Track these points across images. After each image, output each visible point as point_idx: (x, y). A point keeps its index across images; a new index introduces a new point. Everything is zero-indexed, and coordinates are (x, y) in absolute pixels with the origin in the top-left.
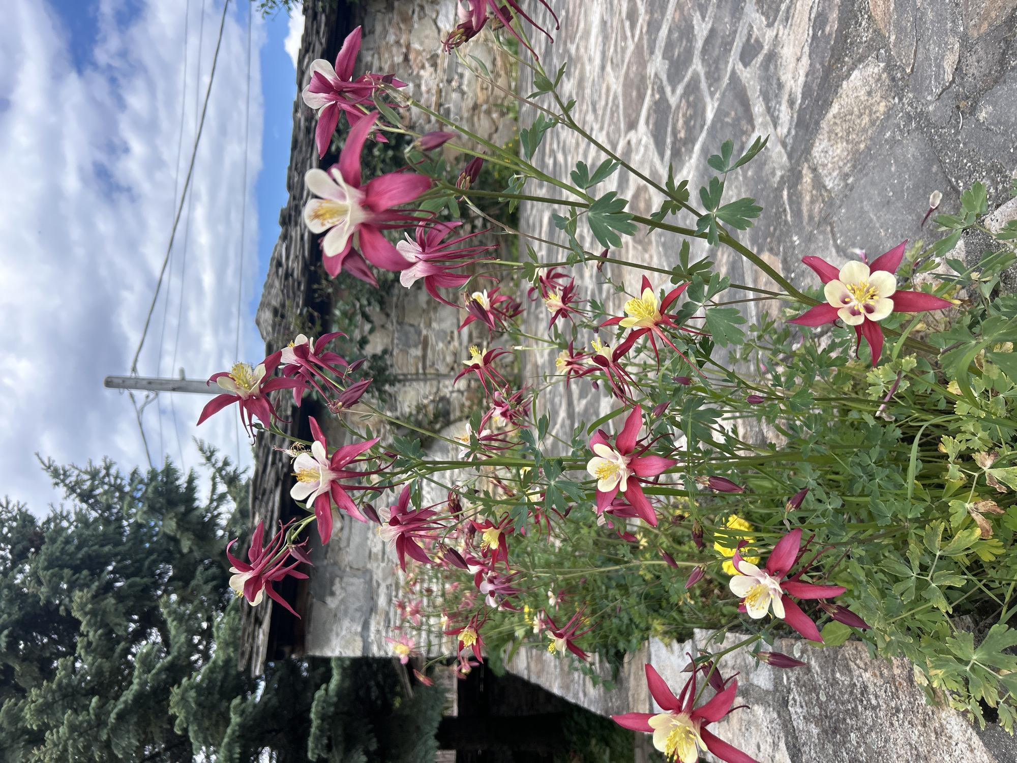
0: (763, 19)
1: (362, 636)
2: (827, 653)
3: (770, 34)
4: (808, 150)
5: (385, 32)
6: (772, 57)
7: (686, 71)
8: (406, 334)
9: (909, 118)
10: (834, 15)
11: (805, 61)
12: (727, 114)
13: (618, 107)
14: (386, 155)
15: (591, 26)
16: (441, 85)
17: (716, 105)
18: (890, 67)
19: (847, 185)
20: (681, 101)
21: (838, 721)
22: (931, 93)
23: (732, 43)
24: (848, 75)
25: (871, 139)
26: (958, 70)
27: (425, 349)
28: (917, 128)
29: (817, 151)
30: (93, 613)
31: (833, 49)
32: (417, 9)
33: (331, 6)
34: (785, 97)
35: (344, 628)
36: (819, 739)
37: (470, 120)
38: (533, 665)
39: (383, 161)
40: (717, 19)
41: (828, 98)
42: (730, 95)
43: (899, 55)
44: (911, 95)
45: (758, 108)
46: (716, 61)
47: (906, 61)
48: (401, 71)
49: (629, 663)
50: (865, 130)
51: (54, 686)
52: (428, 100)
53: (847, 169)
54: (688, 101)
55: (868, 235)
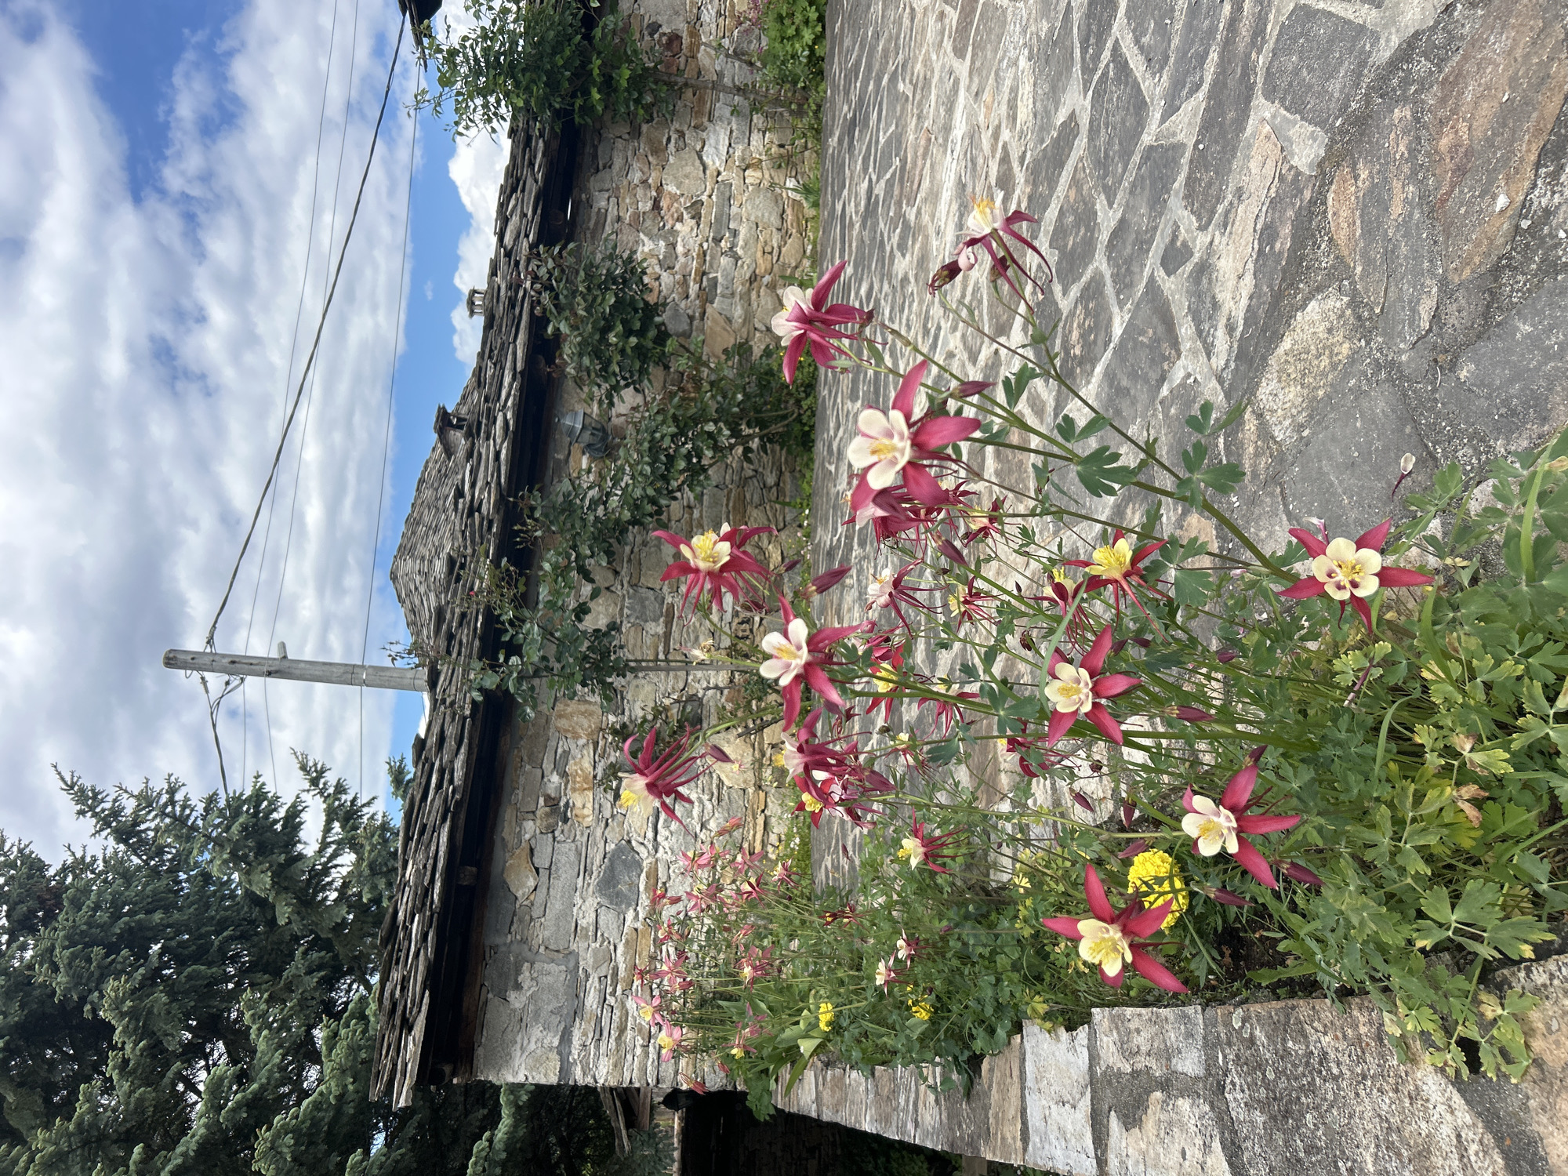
0: (1194, 219)
1: (559, 1053)
2: (1276, 1018)
3: (1202, 240)
4: (1252, 390)
5: (628, 167)
6: (1204, 269)
7: (1085, 269)
8: (642, 601)
9: (1378, 366)
10: (1286, 230)
11: (1249, 280)
12: (1143, 333)
13: (980, 302)
14: (626, 343)
15: (940, 187)
16: (705, 245)
17: (1127, 317)
18: (1355, 303)
19: (1302, 438)
20: (1076, 307)
21: (1290, 1102)
22: (1404, 340)
23: (1150, 242)
24: (1304, 307)
25: (1331, 385)
26: (1435, 317)
27: (669, 624)
28: (1387, 380)
29: (1264, 392)
30: (133, 1014)
31: (1284, 271)
32: (674, 137)
33: (552, 129)
34: (1223, 321)
35: (533, 1040)
36: (1265, 1129)
37: (746, 297)
38: (826, 1095)
39: (623, 352)
40: (1128, 208)
41: (1277, 330)
42: (1146, 309)
43: (1367, 291)
44: (1380, 339)
45: (1186, 330)
46: (1128, 262)
47: (1375, 297)
48: (648, 223)
49: (991, 1070)
50: (1324, 374)
51: (71, 1127)
52: (686, 265)
53: (1301, 419)
54: (1086, 308)
55: (1328, 501)
